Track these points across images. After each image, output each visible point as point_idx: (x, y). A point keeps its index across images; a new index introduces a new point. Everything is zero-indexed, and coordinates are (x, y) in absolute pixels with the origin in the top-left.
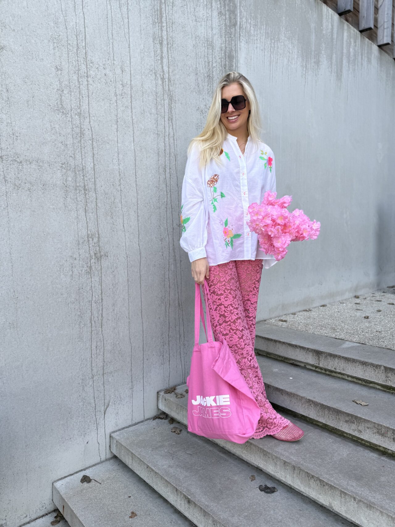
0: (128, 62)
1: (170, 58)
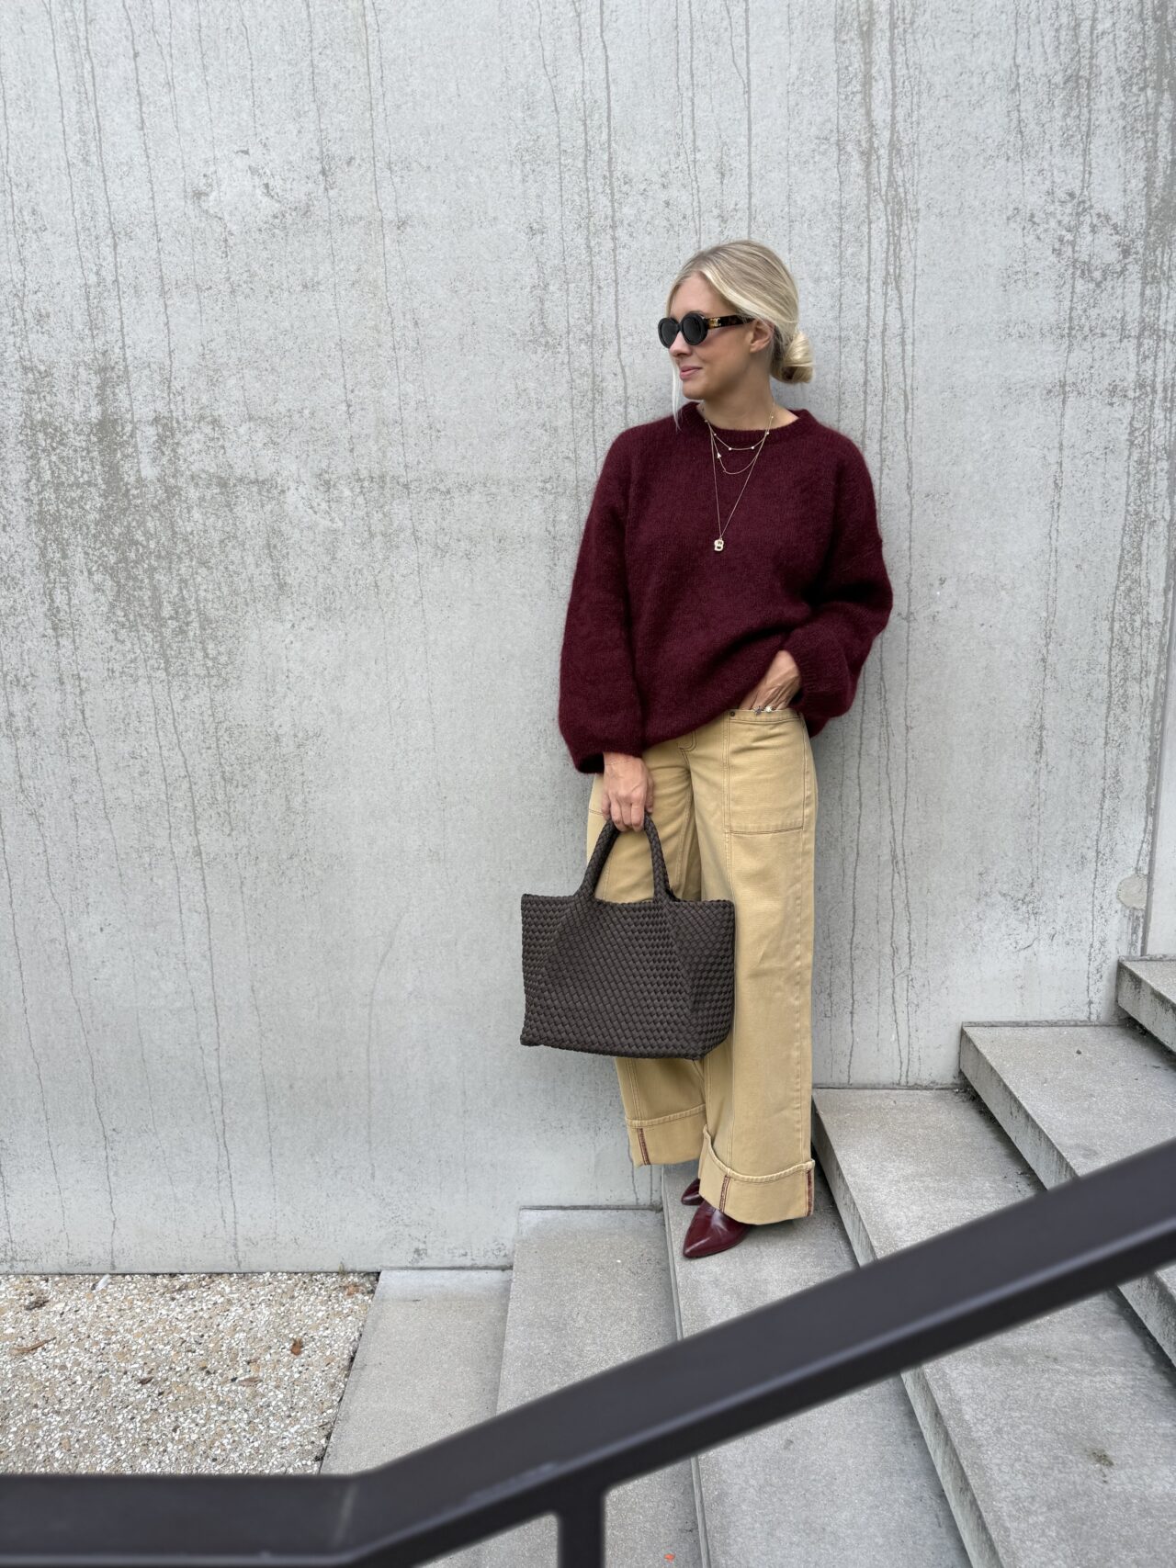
0: (744, 140)
1: (901, 71)
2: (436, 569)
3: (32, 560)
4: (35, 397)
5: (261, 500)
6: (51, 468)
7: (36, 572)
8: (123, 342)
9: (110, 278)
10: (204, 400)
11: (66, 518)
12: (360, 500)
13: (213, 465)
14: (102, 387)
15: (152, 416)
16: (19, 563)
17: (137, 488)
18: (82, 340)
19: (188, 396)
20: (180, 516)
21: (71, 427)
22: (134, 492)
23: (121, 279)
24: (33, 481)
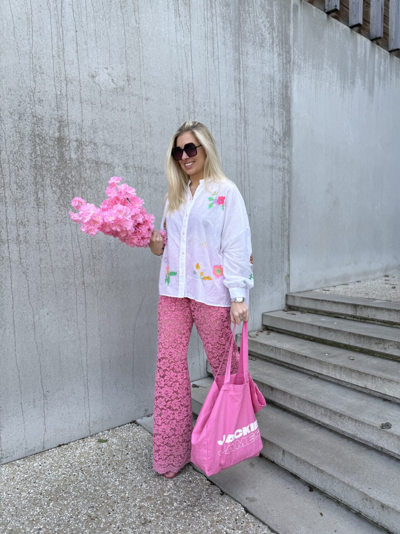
0: (219, 99)
1: (245, 93)
2: (154, 195)
3: (31, 181)
4: (36, 126)
5: (108, 170)
6: (40, 150)
7: (32, 185)
8: (68, 114)
9: (64, 94)
10: (92, 137)
11: (44, 168)
12: (135, 173)
13: (94, 157)
14: (60, 127)
15: (75, 139)
16: (26, 181)
17: (69, 161)
18: (54, 111)
19: (87, 135)
20: (83, 171)
21: (48, 138)
22: (68, 162)
23: (68, 95)
24: (33, 154)
